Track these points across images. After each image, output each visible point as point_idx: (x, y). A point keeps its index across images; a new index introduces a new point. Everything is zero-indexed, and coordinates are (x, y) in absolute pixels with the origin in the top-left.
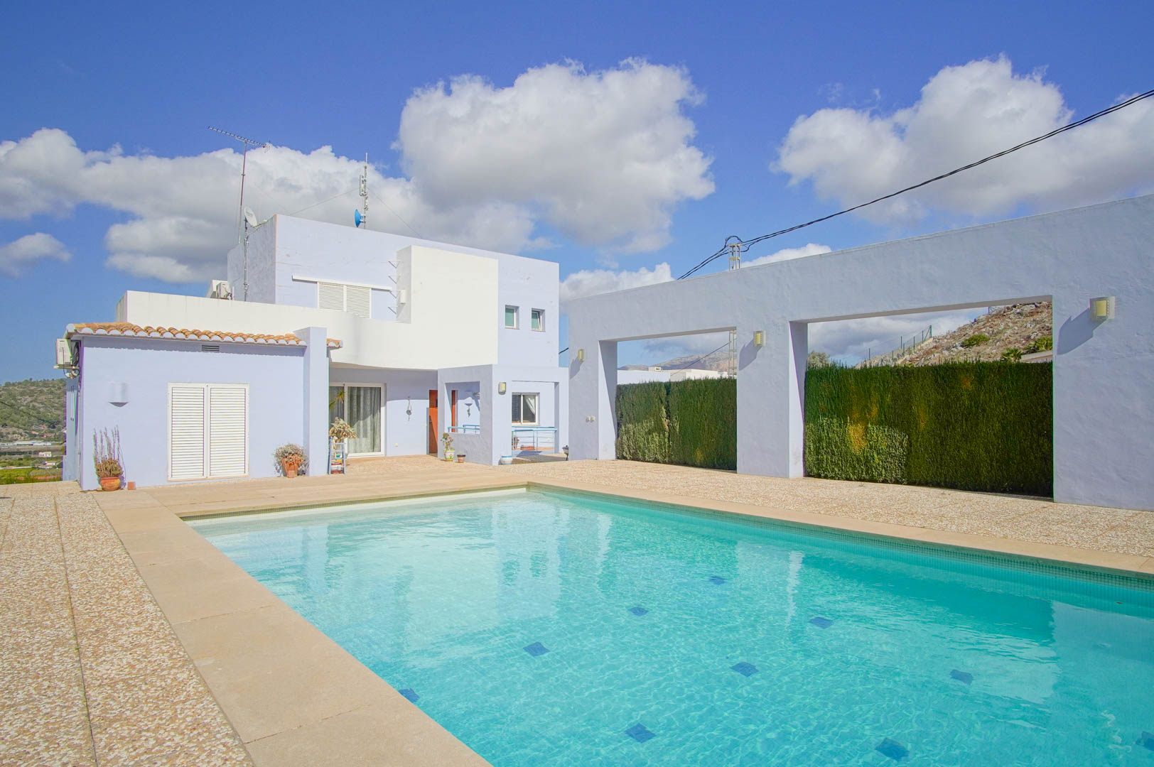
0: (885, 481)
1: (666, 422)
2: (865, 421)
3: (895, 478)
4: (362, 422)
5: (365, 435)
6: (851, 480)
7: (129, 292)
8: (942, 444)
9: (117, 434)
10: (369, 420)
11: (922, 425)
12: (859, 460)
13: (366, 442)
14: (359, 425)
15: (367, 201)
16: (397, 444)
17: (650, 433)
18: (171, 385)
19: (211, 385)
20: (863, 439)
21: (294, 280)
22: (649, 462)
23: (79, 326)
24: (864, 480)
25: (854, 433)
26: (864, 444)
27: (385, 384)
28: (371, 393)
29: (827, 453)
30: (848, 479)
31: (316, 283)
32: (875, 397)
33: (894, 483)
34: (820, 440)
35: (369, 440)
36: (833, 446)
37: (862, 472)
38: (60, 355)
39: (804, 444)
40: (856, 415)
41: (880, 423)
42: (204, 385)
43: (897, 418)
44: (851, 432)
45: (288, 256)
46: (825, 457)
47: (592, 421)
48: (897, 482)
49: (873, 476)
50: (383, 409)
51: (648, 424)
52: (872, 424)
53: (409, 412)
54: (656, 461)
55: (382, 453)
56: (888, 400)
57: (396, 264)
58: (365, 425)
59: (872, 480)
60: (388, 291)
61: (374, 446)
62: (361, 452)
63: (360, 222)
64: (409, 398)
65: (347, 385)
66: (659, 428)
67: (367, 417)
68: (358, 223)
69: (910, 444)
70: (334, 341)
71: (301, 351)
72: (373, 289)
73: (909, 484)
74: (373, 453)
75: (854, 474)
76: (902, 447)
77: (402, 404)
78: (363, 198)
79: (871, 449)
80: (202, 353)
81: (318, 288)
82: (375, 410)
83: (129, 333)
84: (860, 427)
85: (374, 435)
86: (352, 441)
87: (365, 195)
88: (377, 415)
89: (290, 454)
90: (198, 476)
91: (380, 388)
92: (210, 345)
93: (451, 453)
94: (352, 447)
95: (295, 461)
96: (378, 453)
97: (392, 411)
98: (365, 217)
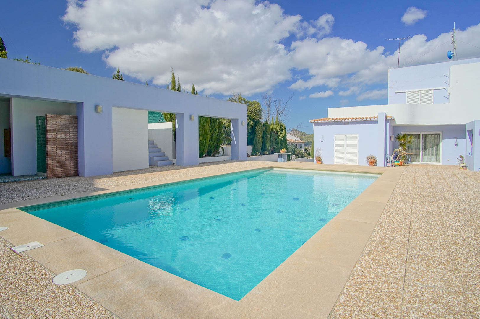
5: (432, 155)
7: (329, 109)
9: (321, 149)
10: (434, 148)
13: (433, 158)
14: (429, 150)
15: (455, 45)
16: (448, 160)
18: (335, 135)
19: (346, 135)
21: (396, 93)
27: (443, 132)
28: (435, 136)
31: (405, 92)
35: (434, 156)
42: (344, 135)
45: (393, 84)
50: (441, 143)
53: (456, 145)
55: (441, 163)
58: (432, 150)
60: (444, 89)
61: (437, 160)
62: (427, 162)
63: (451, 56)
64: (456, 138)
65: (421, 133)
68: (449, 57)
70: (390, 117)
71: (376, 122)
72: (434, 90)
77: (453, 141)
78: (453, 44)
80: (344, 125)
81: (406, 94)
82: (438, 144)
83: (329, 121)
85: (437, 155)
86: (426, 157)
87: (454, 43)
88: (439, 146)
89: (370, 159)
90: (342, 163)
91: (440, 134)
92: (346, 122)
93: (462, 165)
94: (426, 160)
95: (372, 161)
96: (439, 163)
97: (446, 145)
98: (454, 53)
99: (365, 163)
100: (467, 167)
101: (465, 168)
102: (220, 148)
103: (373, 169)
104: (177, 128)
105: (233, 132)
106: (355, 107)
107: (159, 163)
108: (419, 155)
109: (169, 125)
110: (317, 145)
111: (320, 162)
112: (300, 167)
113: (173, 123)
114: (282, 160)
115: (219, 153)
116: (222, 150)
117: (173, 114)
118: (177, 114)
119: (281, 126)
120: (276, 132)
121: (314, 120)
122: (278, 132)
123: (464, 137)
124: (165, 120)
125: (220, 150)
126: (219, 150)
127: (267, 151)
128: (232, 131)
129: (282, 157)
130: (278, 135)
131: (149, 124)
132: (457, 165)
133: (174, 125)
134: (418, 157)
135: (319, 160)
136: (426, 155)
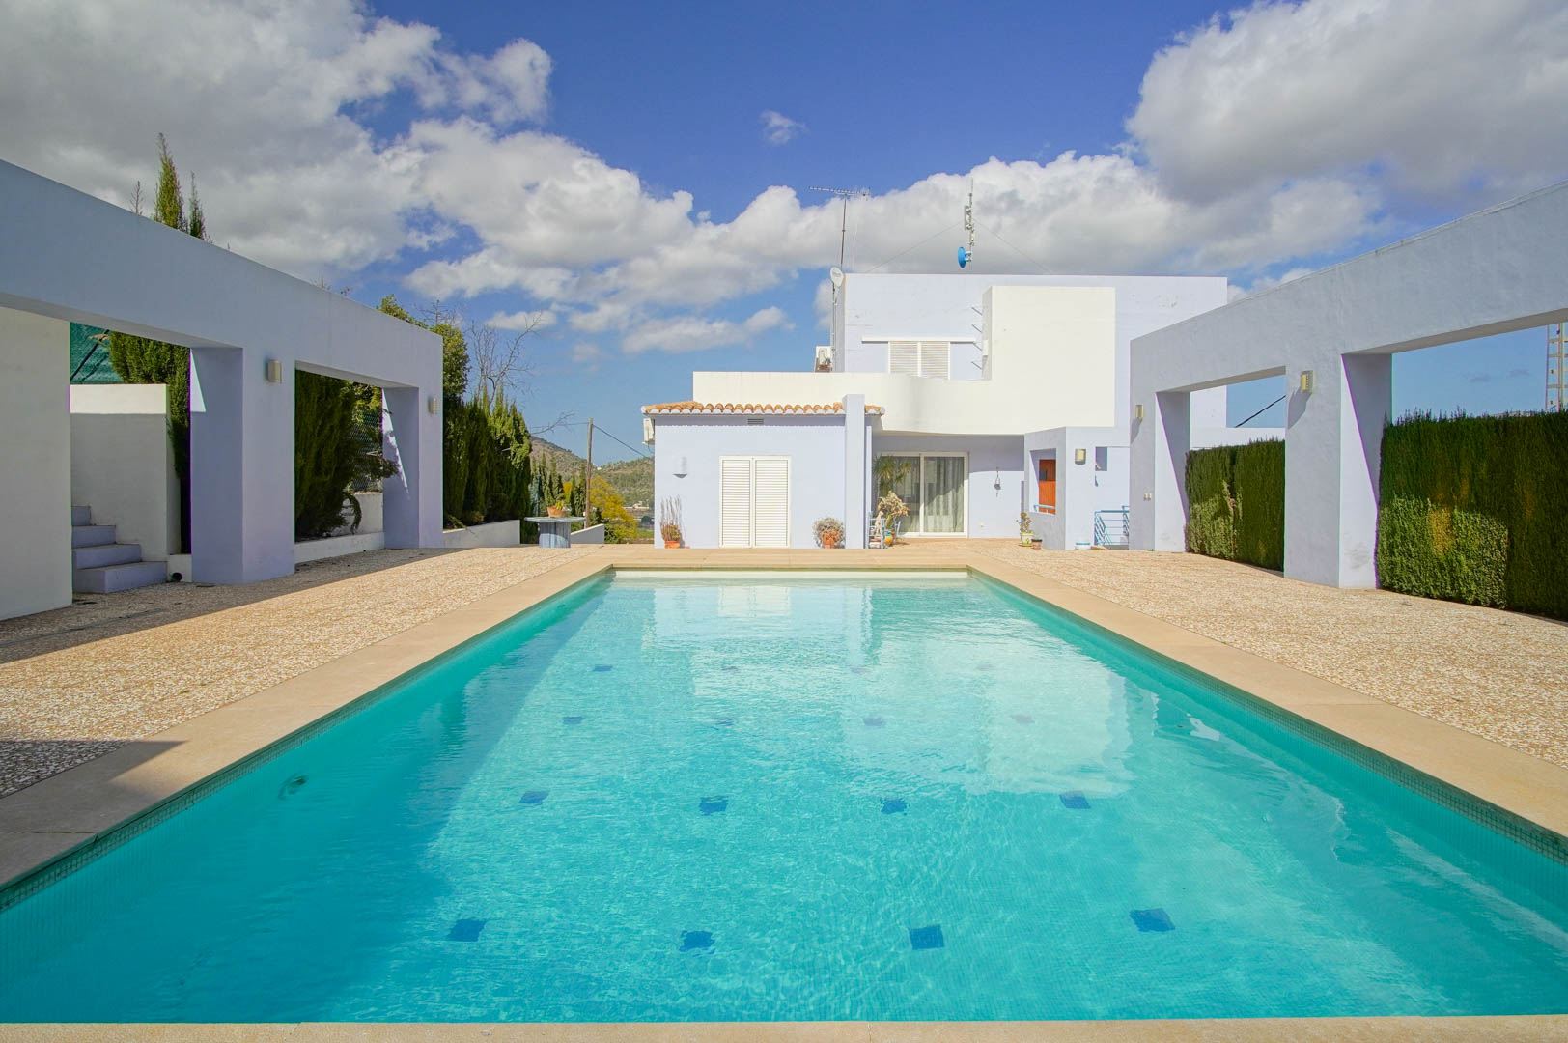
0: (1477, 603)
1: (1230, 502)
2: (1449, 503)
3: (1492, 599)
4: (942, 497)
5: (946, 513)
6: (1432, 598)
7: (696, 374)
8: (1553, 545)
9: (678, 502)
10: (950, 495)
11: (1529, 513)
12: (1441, 567)
13: (947, 520)
14: (938, 501)
15: (973, 234)
17: (1214, 517)
18: (721, 458)
19: (757, 458)
20: (1447, 533)
21: (863, 342)
22: (1215, 557)
23: (649, 407)
24: (1450, 599)
25: (1437, 521)
26: (1449, 542)
27: (969, 453)
28: (953, 464)
29: (1402, 554)
30: (1428, 596)
31: (887, 342)
32: (1466, 469)
33: (1490, 607)
34: (1394, 532)
35: (951, 517)
36: (1410, 544)
37: (1446, 584)
38: (646, 432)
39: (1377, 538)
40: (1441, 496)
41: (1470, 508)
42: (749, 458)
43: (1494, 501)
44: (1433, 523)
45: (858, 316)
46: (1399, 559)
47: (1149, 499)
48: (1493, 605)
49: (1460, 593)
50: (966, 482)
51: (1213, 505)
52: (1460, 510)
53: (998, 486)
54: (1222, 557)
55: (965, 533)
56: (1483, 472)
57: (980, 309)
58: (946, 502)
59: (1460, 599)
60: (972, 343)
61: (957, 525)
62: (935, 531)
63: (965, 262)
64: (997, 469)
65: (923, 455)
66: (1223, 511)
67: (948, 491)
68: (963, 264)
69: (1511, 544)
70: (874, 408)
71: (840, 420)
72: (952, 343)
73: (1509, 609)
74: (956, 534)
75: (1435, 587)
76: (1500, 548)
77: (991, 476)
78: (969, 232)
79: (1458, 549)
80: (749, 427)
81: (889, 348)
82: (958, 484)
83: (696, 411)
84: (1445, 514)
85: (955, 513)
86: (931, 518)
87: (970, 228)
88: (960, 489)
89: (826, 527)
90: (744, 545)
91: (962, 458)
92: (755, 418)
93: (1027, 537)
94: (931, 526)
95: (830, 535)
96: (961, 534)
97: (977, 485)
98: (970, 255)
99: (809, 541)
100: (1041, 541)
101: (1037, 543)
102: (346, 502)
103: (831, 555)
104: (198, 414)
105: (392, 440)
106: (788, 373)
107: (111, 575)
108: (918, 513)
109: (150, 400)
110: (664, 489)
111: (678, 545)
112: (705, 562)
113: (169, 391)
114: (556, 540)
115: (340, 522)
116: (351, 510)
117: (171, 347)
118: (196, 349)
119: (517, 422)
120: (502, 442)
121: (654, 406)
122: (507, 442)
123: (1020, 468)
124: (116, 376)
125: (346, 510)
126: (344, 511)
127: (477, 510)
128: (392, 434)
129: (558, 530)
130: (509, 452)
131: (74, 388)
132: (1015, 537)
133: (180, 402)
134: (914, 521)
135: (673, 536)
136: (931, 513)
